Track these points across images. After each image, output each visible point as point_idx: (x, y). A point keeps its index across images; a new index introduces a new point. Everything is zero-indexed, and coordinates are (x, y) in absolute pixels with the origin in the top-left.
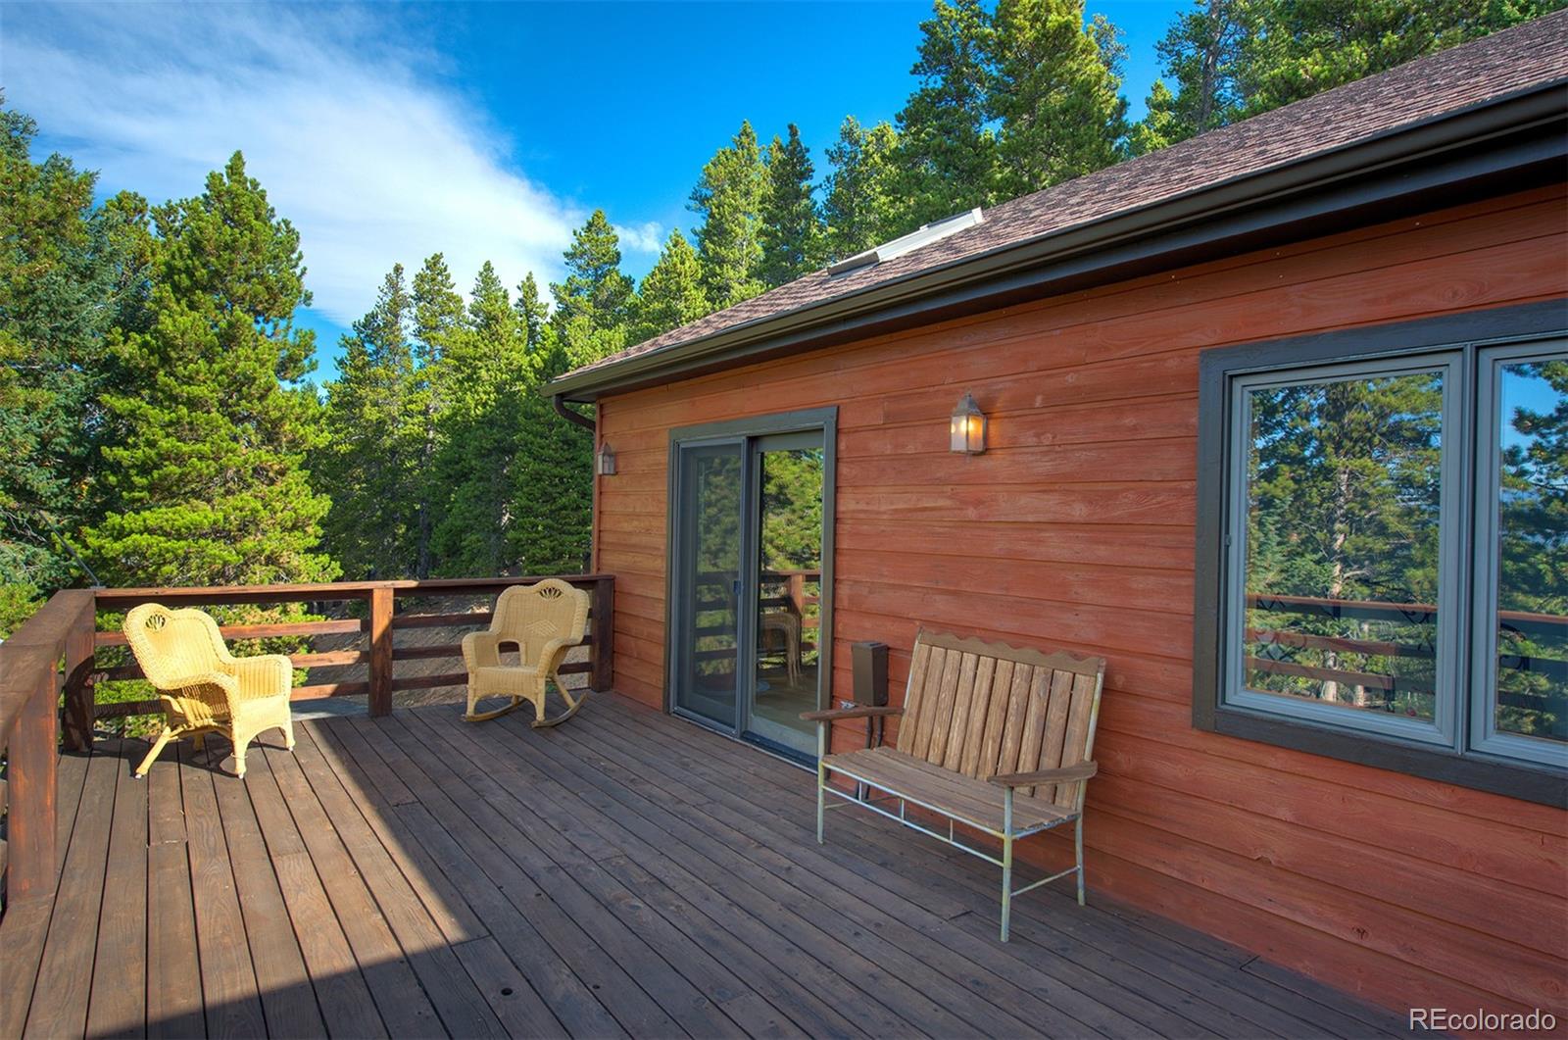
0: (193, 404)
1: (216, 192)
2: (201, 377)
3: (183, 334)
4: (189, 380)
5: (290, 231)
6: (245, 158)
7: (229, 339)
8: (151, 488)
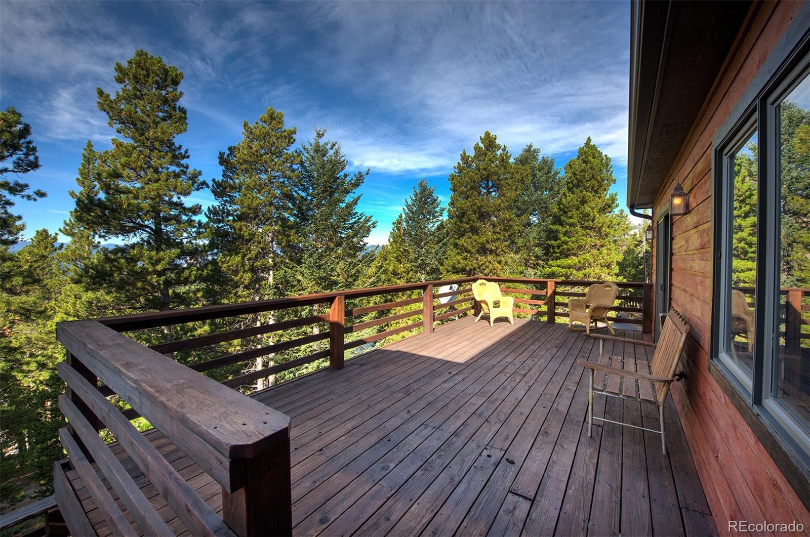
0: (572, 225)
1: (582, 152)
2: (574, 216)
3: (568, 203)
4: (571, 217)
5: (607, 158)
6: (591, 138)
7: (583, 202)
8: (561, 253)
